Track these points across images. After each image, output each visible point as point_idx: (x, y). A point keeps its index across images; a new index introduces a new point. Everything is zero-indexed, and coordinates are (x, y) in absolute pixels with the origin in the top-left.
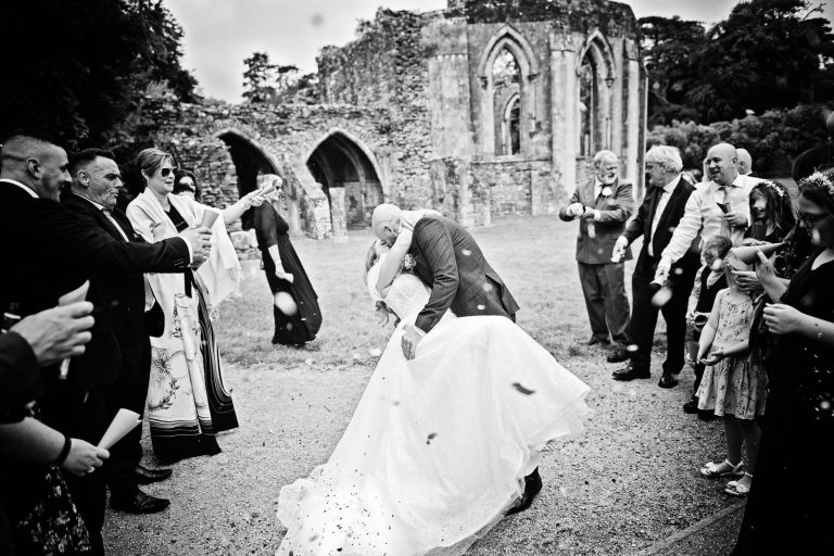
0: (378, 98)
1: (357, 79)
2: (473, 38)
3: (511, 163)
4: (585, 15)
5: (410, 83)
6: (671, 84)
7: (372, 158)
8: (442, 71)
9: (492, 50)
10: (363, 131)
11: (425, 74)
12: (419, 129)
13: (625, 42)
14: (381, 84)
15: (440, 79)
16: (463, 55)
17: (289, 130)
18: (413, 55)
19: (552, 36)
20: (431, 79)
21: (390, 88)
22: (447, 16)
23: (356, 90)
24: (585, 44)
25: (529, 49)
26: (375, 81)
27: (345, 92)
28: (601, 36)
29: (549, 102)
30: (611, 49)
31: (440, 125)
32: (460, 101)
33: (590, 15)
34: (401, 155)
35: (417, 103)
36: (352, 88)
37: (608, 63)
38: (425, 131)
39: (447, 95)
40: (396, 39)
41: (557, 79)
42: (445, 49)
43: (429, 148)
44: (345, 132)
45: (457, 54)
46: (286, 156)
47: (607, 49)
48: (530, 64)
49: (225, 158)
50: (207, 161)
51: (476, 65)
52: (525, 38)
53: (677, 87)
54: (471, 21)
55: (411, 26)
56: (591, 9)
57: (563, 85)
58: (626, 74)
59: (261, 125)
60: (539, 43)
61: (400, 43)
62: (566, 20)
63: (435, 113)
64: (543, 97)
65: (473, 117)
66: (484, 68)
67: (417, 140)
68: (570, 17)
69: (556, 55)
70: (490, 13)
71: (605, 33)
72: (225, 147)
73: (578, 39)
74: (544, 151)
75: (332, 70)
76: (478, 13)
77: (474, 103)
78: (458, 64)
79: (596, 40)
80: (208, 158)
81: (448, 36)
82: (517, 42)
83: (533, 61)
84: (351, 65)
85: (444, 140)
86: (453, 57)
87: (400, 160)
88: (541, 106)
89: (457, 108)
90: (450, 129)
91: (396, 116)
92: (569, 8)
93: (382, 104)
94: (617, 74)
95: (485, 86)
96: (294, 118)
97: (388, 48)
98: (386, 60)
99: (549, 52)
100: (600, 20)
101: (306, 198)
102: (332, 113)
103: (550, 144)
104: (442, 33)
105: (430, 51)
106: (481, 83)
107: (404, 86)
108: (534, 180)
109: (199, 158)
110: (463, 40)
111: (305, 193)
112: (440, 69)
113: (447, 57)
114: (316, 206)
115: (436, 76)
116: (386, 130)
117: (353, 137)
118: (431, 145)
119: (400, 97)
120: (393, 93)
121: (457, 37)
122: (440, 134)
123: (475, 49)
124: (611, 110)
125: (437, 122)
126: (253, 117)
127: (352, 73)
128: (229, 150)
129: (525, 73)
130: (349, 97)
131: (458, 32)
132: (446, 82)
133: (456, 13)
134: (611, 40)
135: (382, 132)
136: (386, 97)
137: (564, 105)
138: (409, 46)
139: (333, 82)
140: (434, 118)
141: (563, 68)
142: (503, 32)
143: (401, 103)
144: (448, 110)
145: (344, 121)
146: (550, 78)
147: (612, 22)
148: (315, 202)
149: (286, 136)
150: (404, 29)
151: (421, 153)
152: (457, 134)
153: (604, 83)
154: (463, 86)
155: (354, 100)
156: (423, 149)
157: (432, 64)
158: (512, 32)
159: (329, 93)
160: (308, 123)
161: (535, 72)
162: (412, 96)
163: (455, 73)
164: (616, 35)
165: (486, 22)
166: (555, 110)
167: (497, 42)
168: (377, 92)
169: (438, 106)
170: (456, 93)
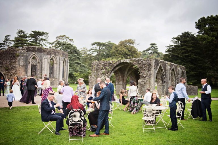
0: (7, 63)
1: (3, 59)
2: (27, 54)
4: (51, 52)
5: (13, 61)
7: (4, 75)
9: (31, 57)
10: (2, 70)
11: (17, 60)
12: (14, 70)
13: (60, 57)
16: (25, 57)
18: (14, 56)
19: (43, 55)
21: (9, 62)
22: (22, 50)
24: (50, 57)
25: (38, 57)
26: (7, 60)
28: (54, 56)
29: (42, 67)
31: (19, 70)
32: (23, 66)
33: (52, 52)
34: (10, 75)
35: (14, 65)
36: (2, 60)
37: (56, 61)
38: (16, 71)
39: (21, 64)
41: (43, 63)
42: (21, 56)
47: (55, 58)
51: (27, 59)
52: (38, 55)
54: (27, 51)
55: (14, 51)
57: (44, 64)
58: (60, 63)
60: (40, 57)
61: (12, 54)
62: (46, 53)
63: (18, 67)
64: (40, 66)
65: (26, 69)
66: (29, 60)
67: (14, 72)
68: (47, 52)
69: (43, 59)
70: (31, 50)
71: (55, 55)
73: (49, 56)
76: (29, 50)
77: (26, 66)
78: (23, 59)
81: (22, 54)
82: (36, 56)
83: (39, 60)
86: (22, 58)
87: (10, 76)
88: (40, 68)
90: (21, 71)
91: (10, 67)
93: (7, 65)
94: (58, 63)
95: (29, 63)
97: (10, 54)
98: (9, 56)
99: (42, 58)
100: (54, 53)
103: (41, 75)
104: (21, 53)
105: (18, 56)
106: (28, 63)
112: (20, 59)
115: (19, 61)
116: (7, 70)
118: (17, 74)
120: (10, 63)
121: (24, 54)
122: (19, 72)
123: (28, 56)
124: (56, 69)
127: (2, 57)
129: (38, 62)
131: (24, 53)
132: (21, 62)
133: (24, 50)
134: (56, 57)
135: (6, 70)
136: (8, 63)
140: (18, 68)
141: (45, 61)
142: (33, 54)
143: (11, 65)
144: (21, 67)
146: (42, 63)
147: (57, 53)
152: (22, 72)
153: (55, 64)
154: (24, 63)
156: (15, 74)
157: (18, 59)
158: (35, 54)
161: (39, 62)
163: (23, 61)
164: (58, 56)
165: (30, 52)
166: (43, 69)
167: (32, 56)
168: (7, 62)
169: (19, 66)
170: (23, 64)
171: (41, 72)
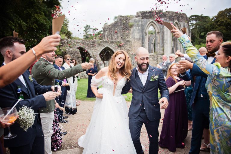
0: (118, 38)
1: (113, 33)
2: (143, 23)
3: (153, 55)
4: (173, 16)
5: (126, 34)
6: (200, 33)
8: (135, 31)
9: (148, 26)
10: (114, 47)
11: (130, 32)
12: (128, 46)
13: (184, 23)
14: (119, 34)
15: (134, 33)
16: (140, 27)
17: (95, 46)
18: (127, 27)
20: (132, 33)
21: (121, 35)
22: (136, 17)
23: (112, 36)
25: (158, 26)
26: (117, 34)
27: (110, 36)
28: (177, 22)
29: (163, 39)
30: (180, 25)
31: (134, 45)
32: (139, 39)
33: (174, 16)
35: (128, 39)
36: (111, 35)
38: (130, 47)
39: (136, 37)
40: (123, 23)
41: (165, 33)
42: (136, 25)
43: (131, 51)
44: (109, 47)
45: (138, 27)
46: (94, 53)
47: (179, 25)
48: (158, 29)
49: (79, 53)
50: (74, 54)
51: (144, 30)
53: (202, 34)
54: (142, 18)
55: (127, 20)
56: (175, 15)
57: (167, 35)
59: (88, 45)
61: (124, 24)
62: (168, 18)
63: (133, 42)
64: (161, 38)
65: (143, 43)
66: (146, 30)
67: (128, 49)
68: (169, 17)
70: (148, 16)
71: (179, 21)
72: (79, 51)
74: (162, 52)
75: (106, 31)
76: (144, 16)
77: (143, 40)
78: (139, 29)
79: (176, 23)
80: (75, 53)
81: (136, 22)
82: (155, 24)
83: (159, 28)
84: (111, 29)
85: (135, 49)
86: (138, 28)
88: (161, 40)
89: (138, 41)
90: (136, 46)
91: (123, 43)
92: (169, 14)
93: (119, 40)
95: (146, 35)
96: (96, 43)
97: (121, 25)
98: (120, 28)
100: (177, 18)
101: (99, 64)
102: (106, 42)
103: (163, 50)
104: (135, 21)
105: (132, 26)
106: (145, 34)
107: (125, 35)
108: (159, 60)
109: (72, 53)
110: (140, 23)
111: (98, 62)
112: (134, 31)
113: (136, 28)
114: (101, 66)
115: (133, 32)
117: (111, 48)
118: (131, 50)
119: (124, 38)
121: (139, 22)
122: (134, 48)
123: (143, 26)
125: (133, 44)
126: (86, 43)
127: (112, 31)
128: (80, 52)
129: (157, 31)
130: (111, 38)
131: (139, 21)
132: (136, 34)
133: (139, 16)
134: (180, 23)
135: (119, 47)
136: (120, 38)
137: (167, 40)
138: (126, 25)
139: (106, 34)
140: (132, 43)
142: (151, 21)
143: (124, 39)
144: (136, 41)
145: (109, 44)
146: (163, 33)
147: (180, 18)
148: (101, 64)
149: (94, 48)
150: (125, 20)
151: (129, 52)
154: (140, 35)
155: (112, 39)
156: (129, 51)
157: (132, 29)
158: (153, 21)
159: (105, 36)
160: (100, 44)
161: (159, 31)
162: (127, 38)
163: (138, 32)
164: (182, 21)
165: (146, 18)
166: (165, 41)
167: (149, 24)
168: (118, 36)
169: (133, 40)
170: (138, 37)
171: (163, 47)
